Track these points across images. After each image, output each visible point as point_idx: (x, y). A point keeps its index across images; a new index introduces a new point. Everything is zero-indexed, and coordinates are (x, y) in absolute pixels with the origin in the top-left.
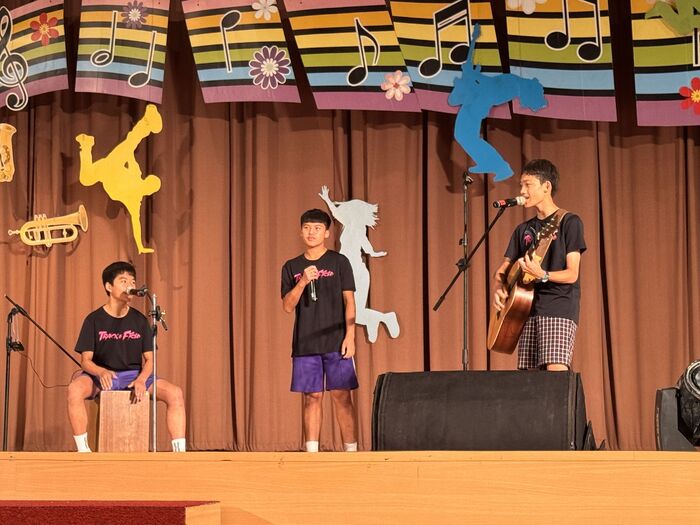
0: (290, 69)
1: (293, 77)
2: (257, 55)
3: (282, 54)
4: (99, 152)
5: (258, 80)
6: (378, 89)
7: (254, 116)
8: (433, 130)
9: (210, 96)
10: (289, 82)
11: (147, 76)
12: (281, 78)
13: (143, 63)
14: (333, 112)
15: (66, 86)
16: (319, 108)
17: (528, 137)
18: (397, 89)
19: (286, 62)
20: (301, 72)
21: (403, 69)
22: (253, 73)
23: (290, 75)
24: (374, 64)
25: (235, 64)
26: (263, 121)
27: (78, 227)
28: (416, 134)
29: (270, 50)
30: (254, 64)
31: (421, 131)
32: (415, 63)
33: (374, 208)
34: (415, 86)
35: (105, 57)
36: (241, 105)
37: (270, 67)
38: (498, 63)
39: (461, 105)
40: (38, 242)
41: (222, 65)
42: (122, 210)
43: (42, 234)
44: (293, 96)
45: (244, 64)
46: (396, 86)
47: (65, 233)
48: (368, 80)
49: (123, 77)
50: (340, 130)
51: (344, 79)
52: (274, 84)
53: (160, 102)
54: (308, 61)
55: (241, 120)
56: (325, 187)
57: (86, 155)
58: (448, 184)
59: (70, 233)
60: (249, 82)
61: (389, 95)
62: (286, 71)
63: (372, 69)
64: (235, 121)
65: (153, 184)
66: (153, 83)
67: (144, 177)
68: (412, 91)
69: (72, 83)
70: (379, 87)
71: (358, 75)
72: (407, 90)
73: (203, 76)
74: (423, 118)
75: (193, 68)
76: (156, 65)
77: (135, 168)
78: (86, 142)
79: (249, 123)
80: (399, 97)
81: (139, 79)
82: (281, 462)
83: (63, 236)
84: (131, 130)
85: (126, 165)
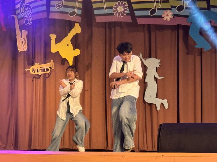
0: (128, 10)
1: (129, 13)
2: (116, 5)
3: (125, 4)
4: (58, 41)
5: (116, 14)
6: (160, 17)
7: (115, 27)
8: (181, 32)
9: (98, 20)
10: (128, 14)
11: (75, 12)
12: (125, 13)
13: (74, 8)
14: (144, 25)
15: (46, 16)
16: (139, 24)
18: (168, 16)
19: (126, 7)
20: (132, 10)
21: (170, 9)
22: (114, 11)
23: (128, 12)
24: (159, 7)
25: (108, 8)
26: (118, 29)
27: (51, 68)
28: (175, 33)
29: (120, 3)
30: (115, 8)
31: (177, 32)
32: (175, 7)
33: (159, 61)
34: (175, 15)
35: (60, 5)
36: (110, 23)
37: (120, 9)
38: (206, 7)
39: (192, 22)
40: (36, 73)
41: (103, 8)
42: (66, 62)
43: (38, 70)
44: (129, 19)
45: (111, 8)
46: (168, 15)
47: (46, 70)
48: (157, 13)
49: (67, 13)
50: (146, 32)
51: (148, 13)
52: (122, 15)
53: (80, 22)
54: (135, 6)
55: (110, 29)
56: (141, 53)
58: (187, 52)
59: (48, 70)
60: (113, 14)
61: (165, 19)
62: (126, 10)
63: (158, 9)
64: (107, 29)
65: (77, 52)
66: (78, 15)
67: (74, 49)
68: (173, 17)
69: (48, 15)
70: (161, 16)
71: (153, 11)
72: (171, 17)
73: (96, 12)
74: (177, 27)
75: (92, 9)
76: (79, 8)
77: (71, 46)
78: (53, 37)
79: (113, 30)
80: (169, 19)
81: (72, 14)
82: (123, 156)
83: (45, 71)
84: (69, 32)
85: (68, 45)
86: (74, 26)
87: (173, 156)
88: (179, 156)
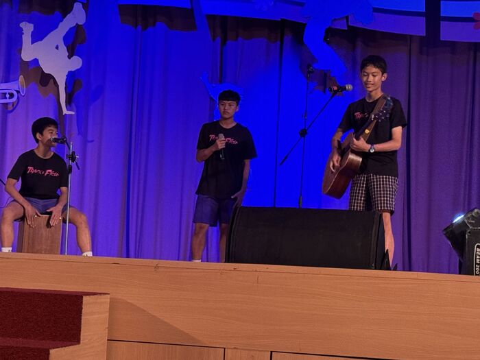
4: (37, 37)
7: (155, 16)
8: (288, 36)
14: (214, 17)
16: (203, 12)
17: (359, 44)
26: (161, 20)
27: (18, 92)
28: (275, 36)
31: (279, 35)
36: (146, 7)
39: (310, 18)
42: (52, 81)
47: (8, 96)
50: (219, 31)
53: (85, 1)
55: (145, 19)
56: (205, 73)
57: (26, 38)
59: (12, 96)
61: (257, 7)
64: (140, 19)
65: (76, 63)
74: (281, 25)
77: (63, 50)
78: (27, 29)
79: (150, 20)
80: (265, 8)
82: (157, 267)
83: (6, 98)
84: (62, 21)
85: (57, 48)
86: (72, 10)
87: (256, 271)
88: (268, 270)
